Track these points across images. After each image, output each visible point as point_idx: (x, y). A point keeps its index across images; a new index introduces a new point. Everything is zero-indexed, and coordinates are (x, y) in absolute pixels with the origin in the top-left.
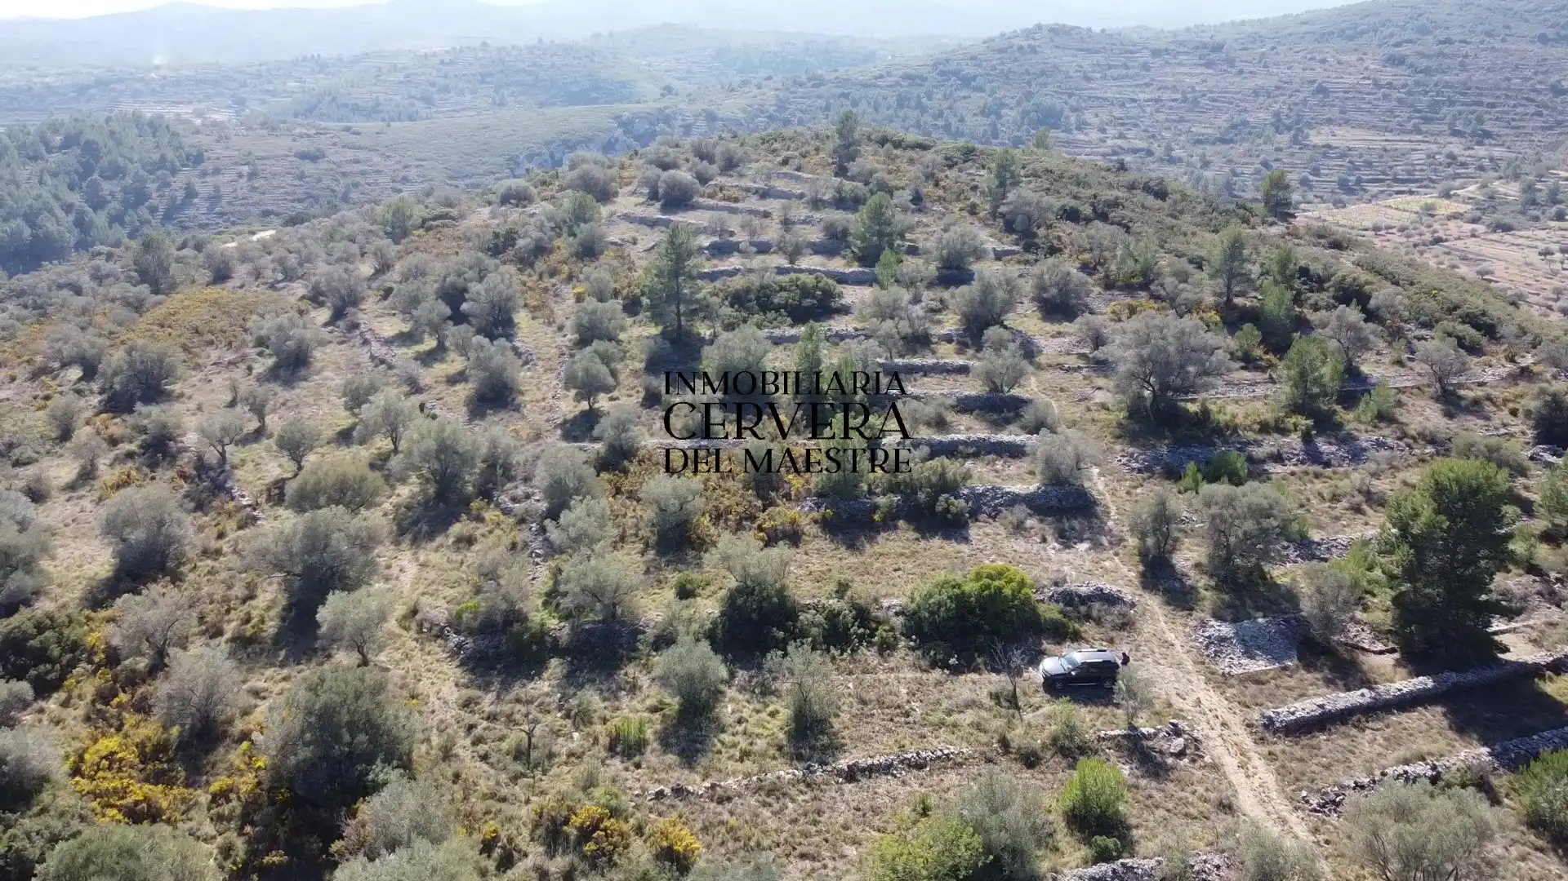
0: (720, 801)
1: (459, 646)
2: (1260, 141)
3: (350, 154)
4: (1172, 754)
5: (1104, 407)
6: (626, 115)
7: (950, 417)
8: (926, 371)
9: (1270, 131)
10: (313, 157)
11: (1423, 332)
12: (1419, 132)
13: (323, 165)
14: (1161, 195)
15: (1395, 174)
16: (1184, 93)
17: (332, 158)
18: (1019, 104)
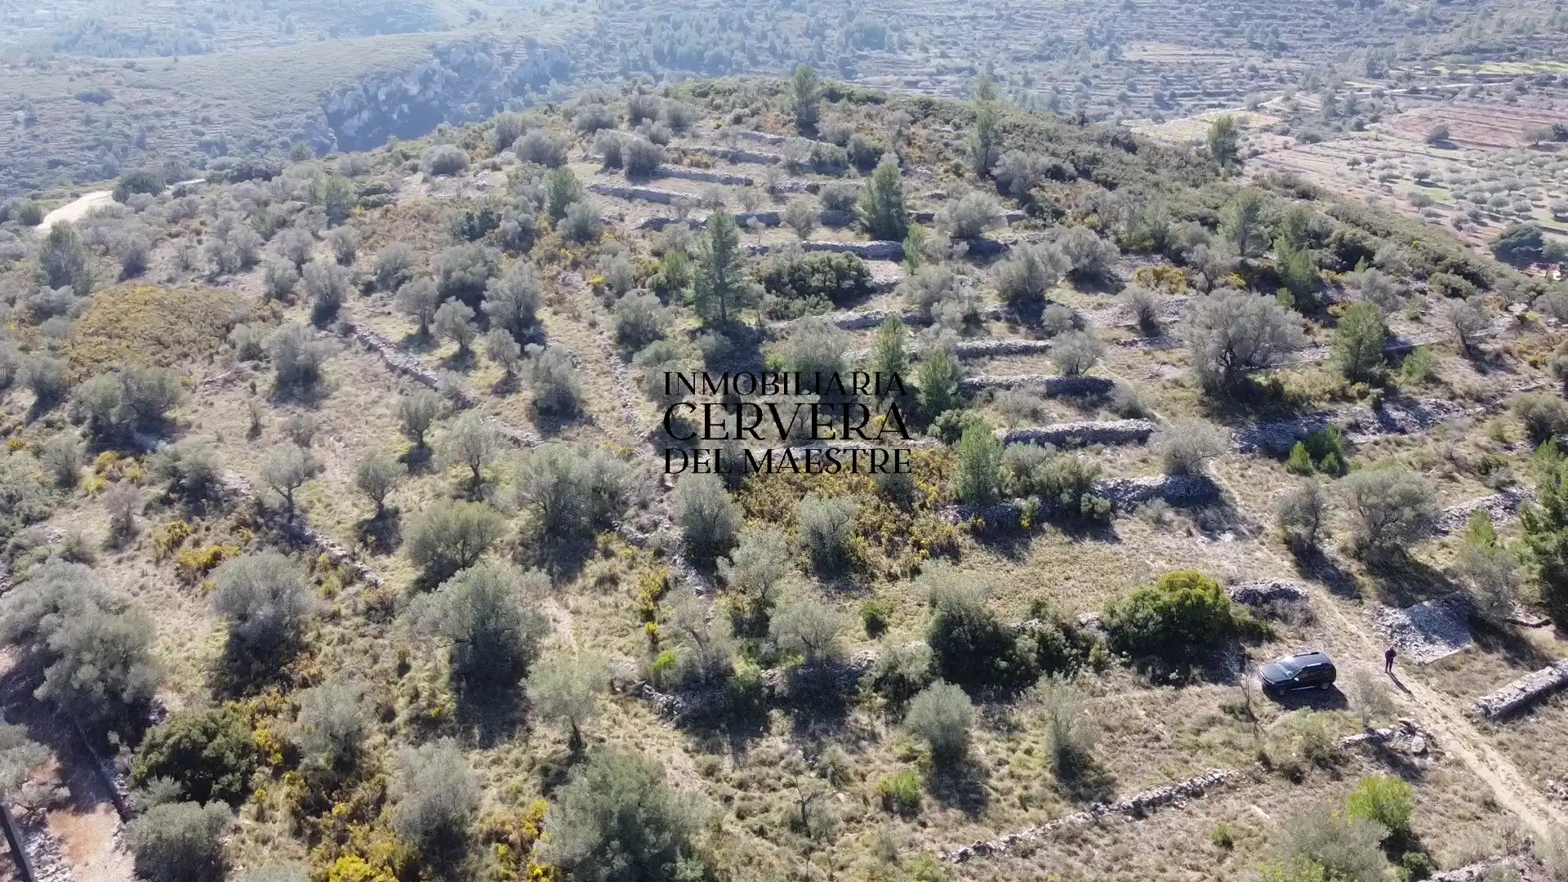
0: (1025, 856)
1: (670, 707)
2: (1077, 57)
3: (139, 94)
4: (1416, 754)
5: (1178, 383)
6: (441, 44)
7: (1041, 406)
8: (992, 353)
9: (1085, 47)
10: (99, 99)
11: (1420, 285)
12: (1222, 46)
13: (110, 107)
14: (1132, 148)
15: (1204, 88)
16: (998, 10)
17: (119, 98)
18: (841, 25)
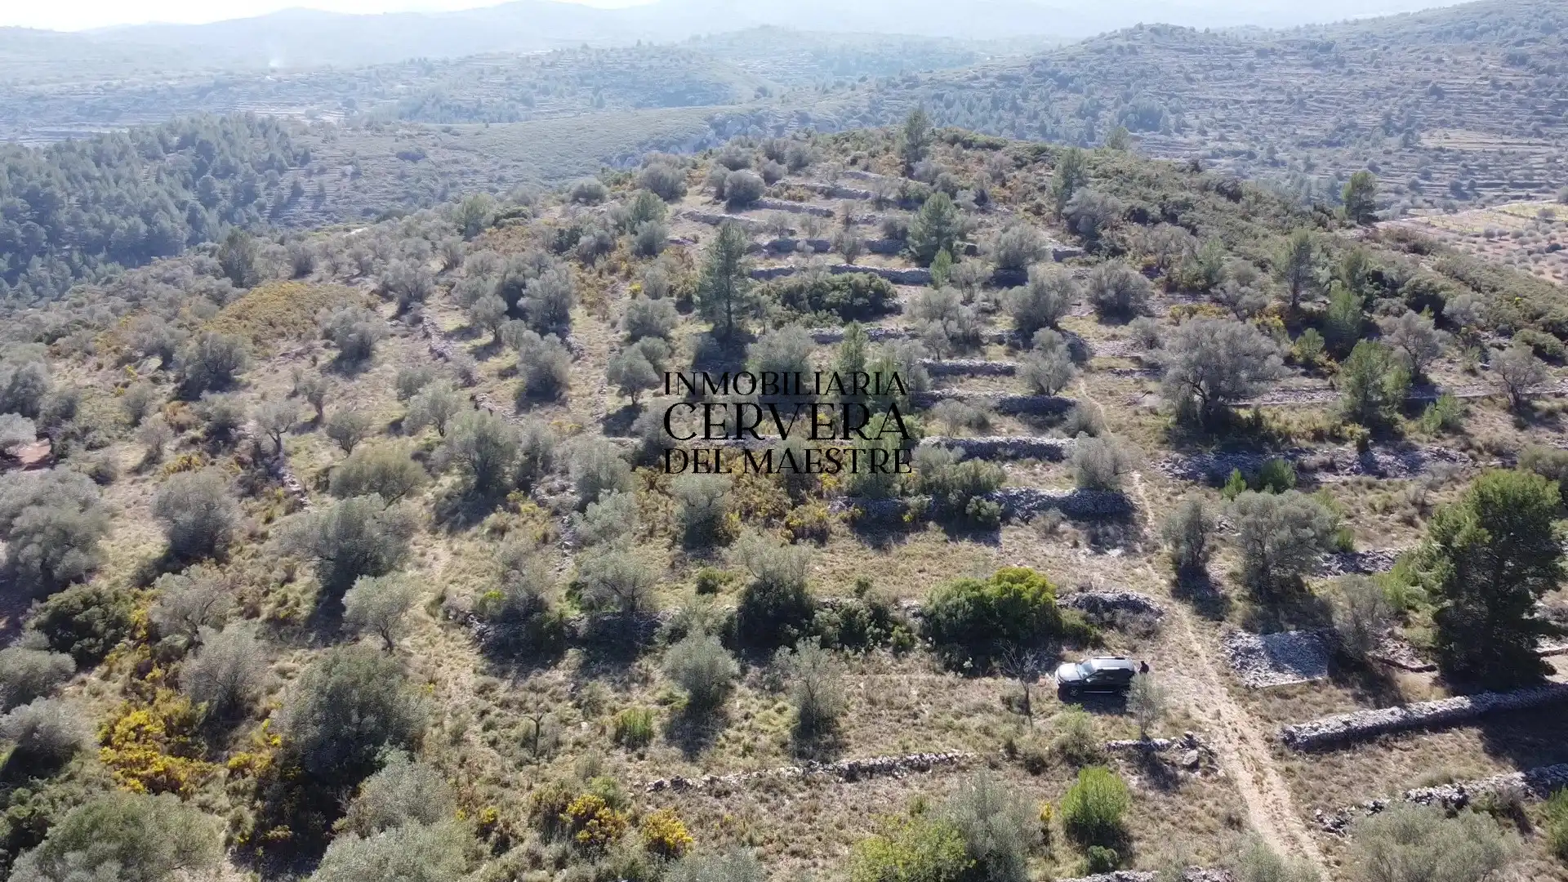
0: (718, 796)
1: (481, 634)
2: (1367, 143)
3: (449, 155)
4: (1184, 767)
5: (1153, 411)
6: (719, 117)
7: (993, 419)
8: (973, 372)
9: (1379, 133)
10: (414, 159)
11: (1502, 340)
12: (1540, 135)
13: (423, 165)
14: (1235, 196)
15: (1512, 180)
16: (1290, 94)
17: (432, 158)
18: (1116, 105)
